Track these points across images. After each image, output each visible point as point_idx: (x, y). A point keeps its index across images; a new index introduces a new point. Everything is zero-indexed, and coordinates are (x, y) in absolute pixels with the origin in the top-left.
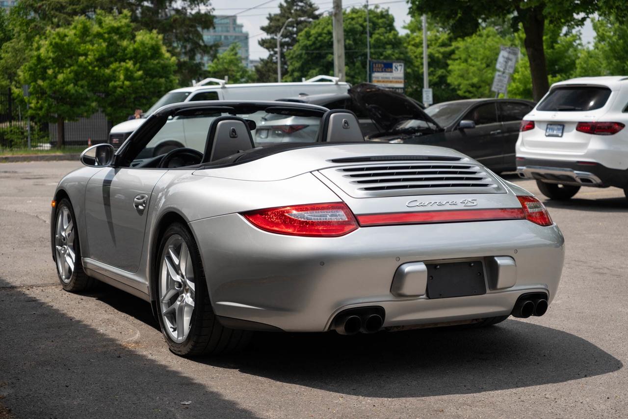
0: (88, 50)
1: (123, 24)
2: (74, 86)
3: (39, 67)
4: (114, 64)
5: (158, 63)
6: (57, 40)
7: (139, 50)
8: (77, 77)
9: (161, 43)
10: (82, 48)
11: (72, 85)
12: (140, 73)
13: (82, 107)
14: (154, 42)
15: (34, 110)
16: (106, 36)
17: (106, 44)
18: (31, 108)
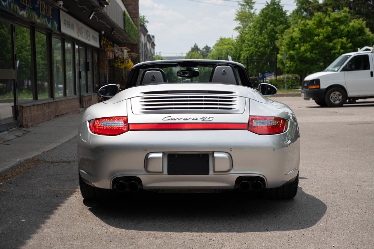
0: (321, 32)
1: (342, 16)
2: (310, 54)
3: (291, 43)
4: (335, 40)
5: (362, 38)
6: (303, 28)
7: (351, 31)
8: (313, 48)
9: (364, 26)
10: (317, 31)
11: (309, 53)
12: (350, 44)
13: (315, 66)
14: (360, 26)
15: (289, 68)
16: (332, 23)
17: (331, 29)
18: (287, 67)
